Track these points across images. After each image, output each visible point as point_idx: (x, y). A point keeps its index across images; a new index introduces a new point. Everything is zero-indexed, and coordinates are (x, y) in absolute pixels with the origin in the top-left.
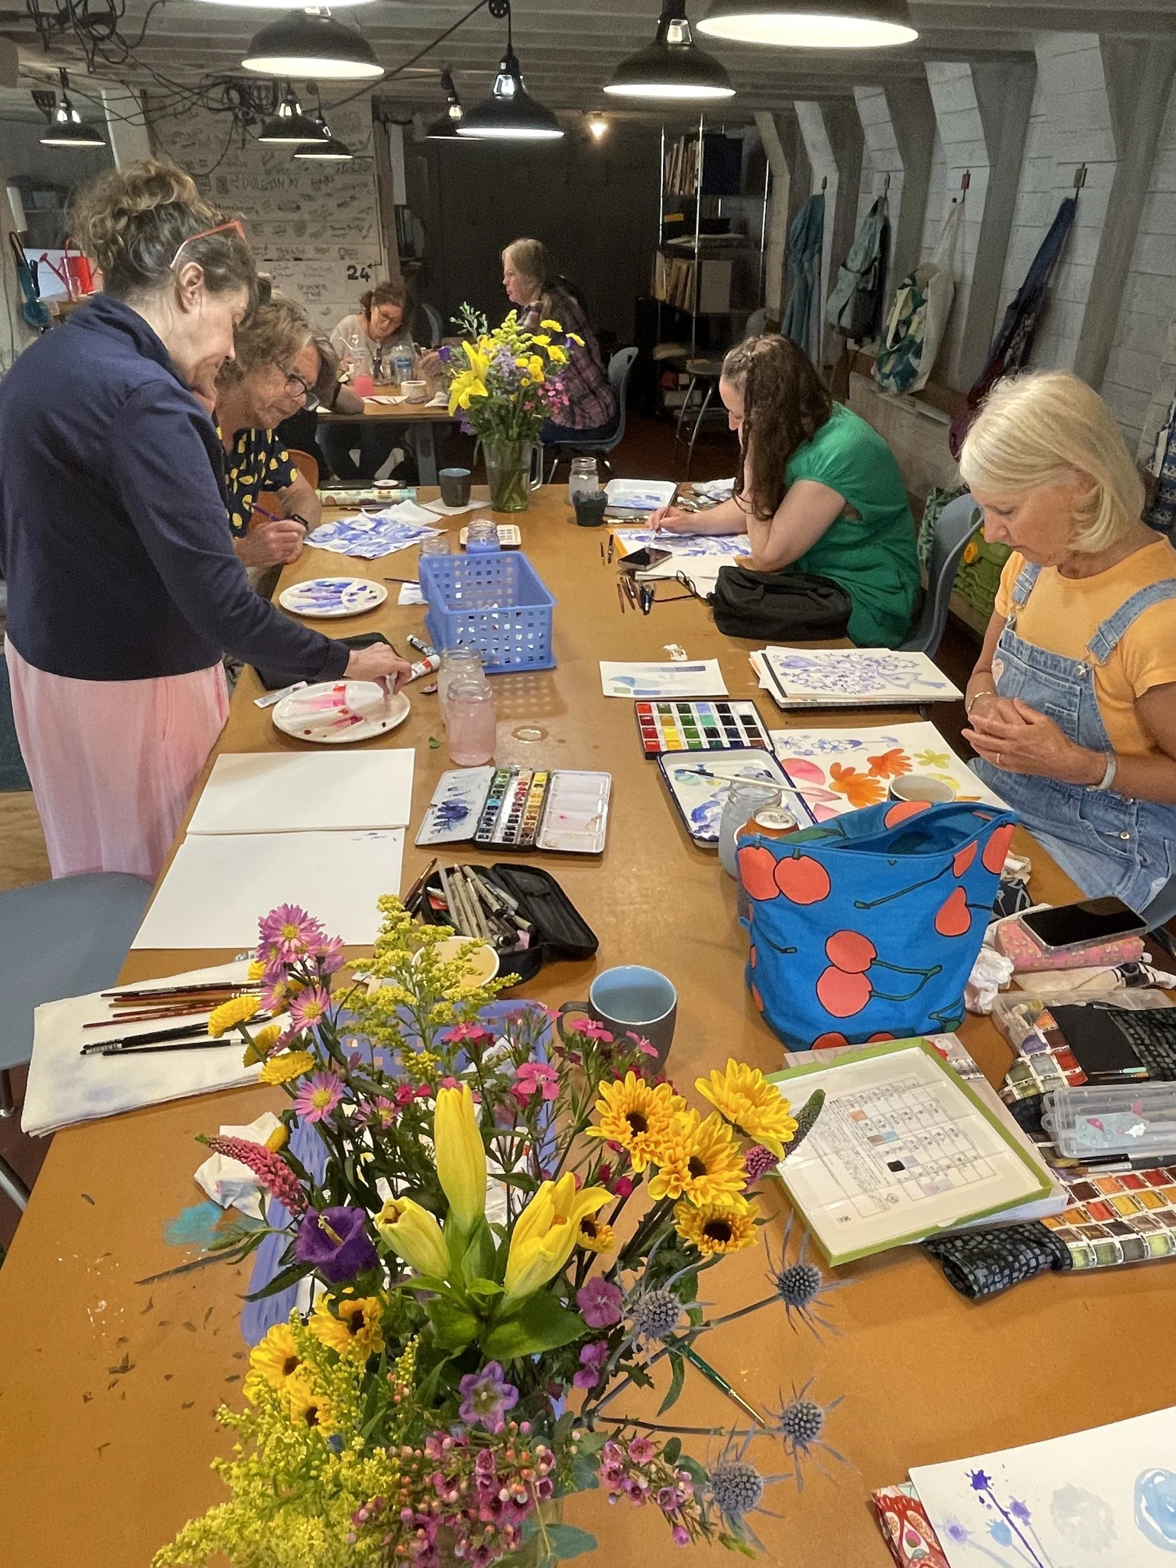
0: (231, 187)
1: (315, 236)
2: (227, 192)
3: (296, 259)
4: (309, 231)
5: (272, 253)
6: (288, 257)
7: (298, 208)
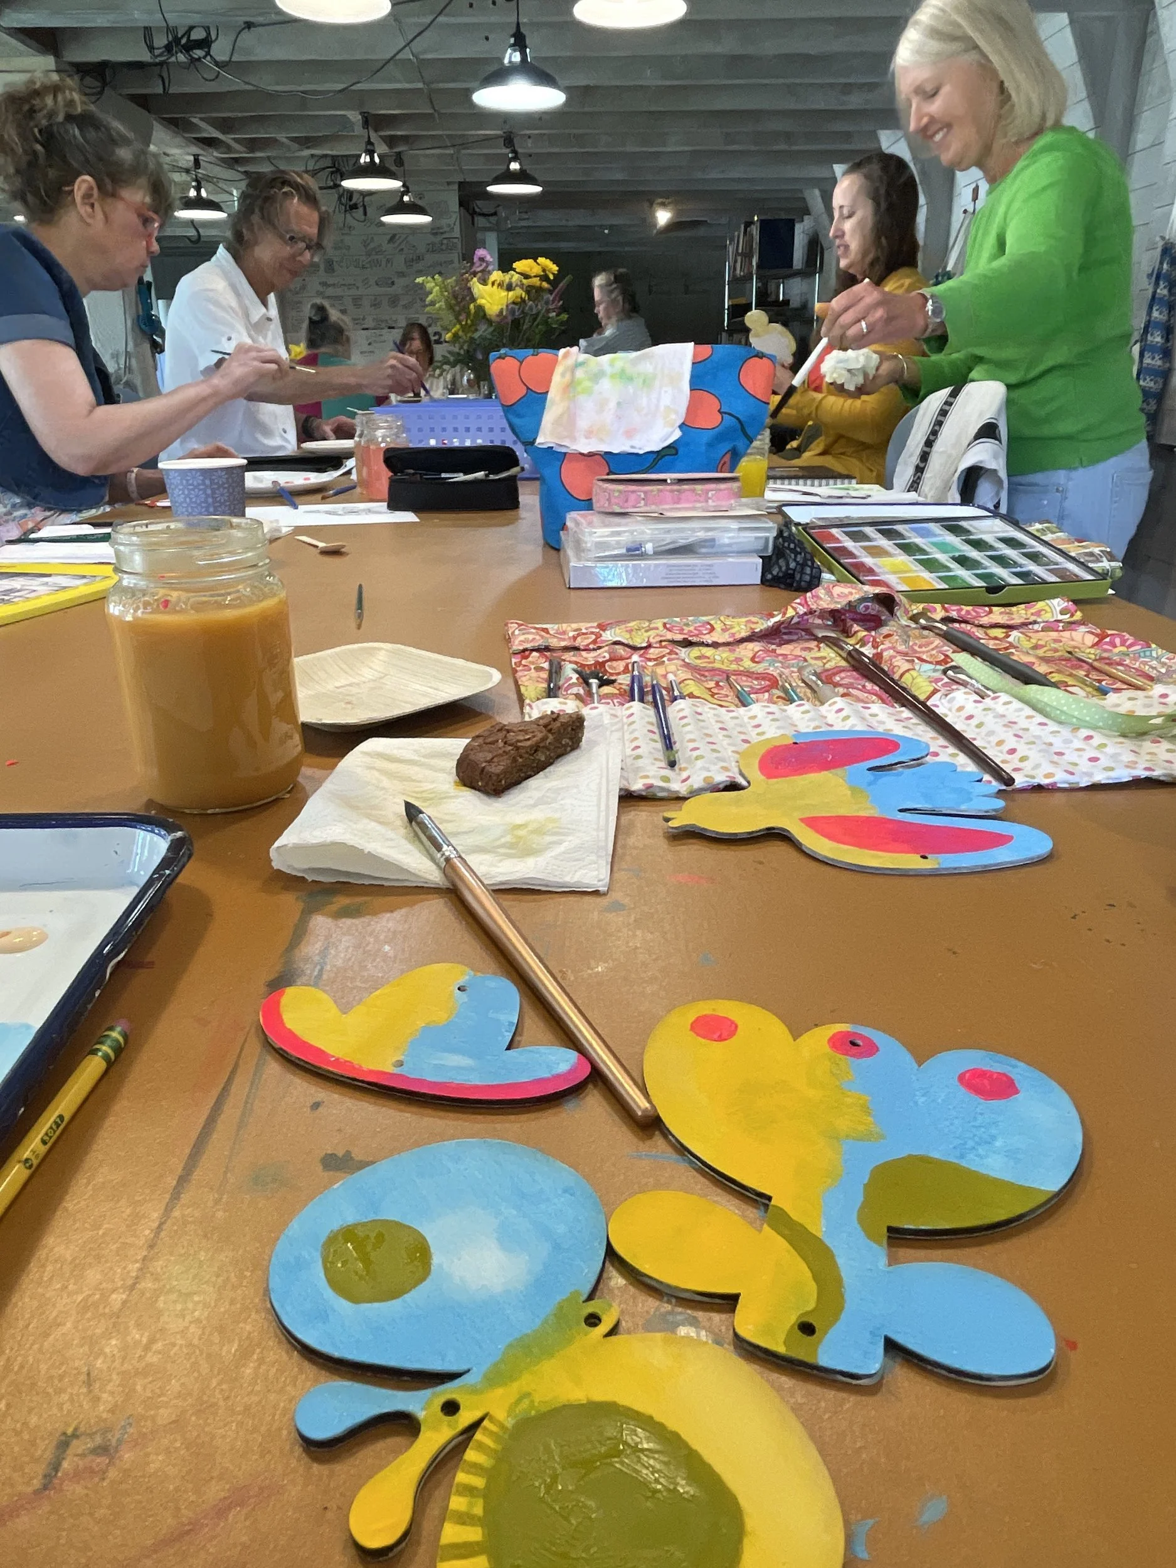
0: (336, 266)
1: (405, 307)
2: (333, 270)
3: (390, 328)
4: (402, 303)
5: (369, 323)
6: (383, 325)
7: (393, 283)
